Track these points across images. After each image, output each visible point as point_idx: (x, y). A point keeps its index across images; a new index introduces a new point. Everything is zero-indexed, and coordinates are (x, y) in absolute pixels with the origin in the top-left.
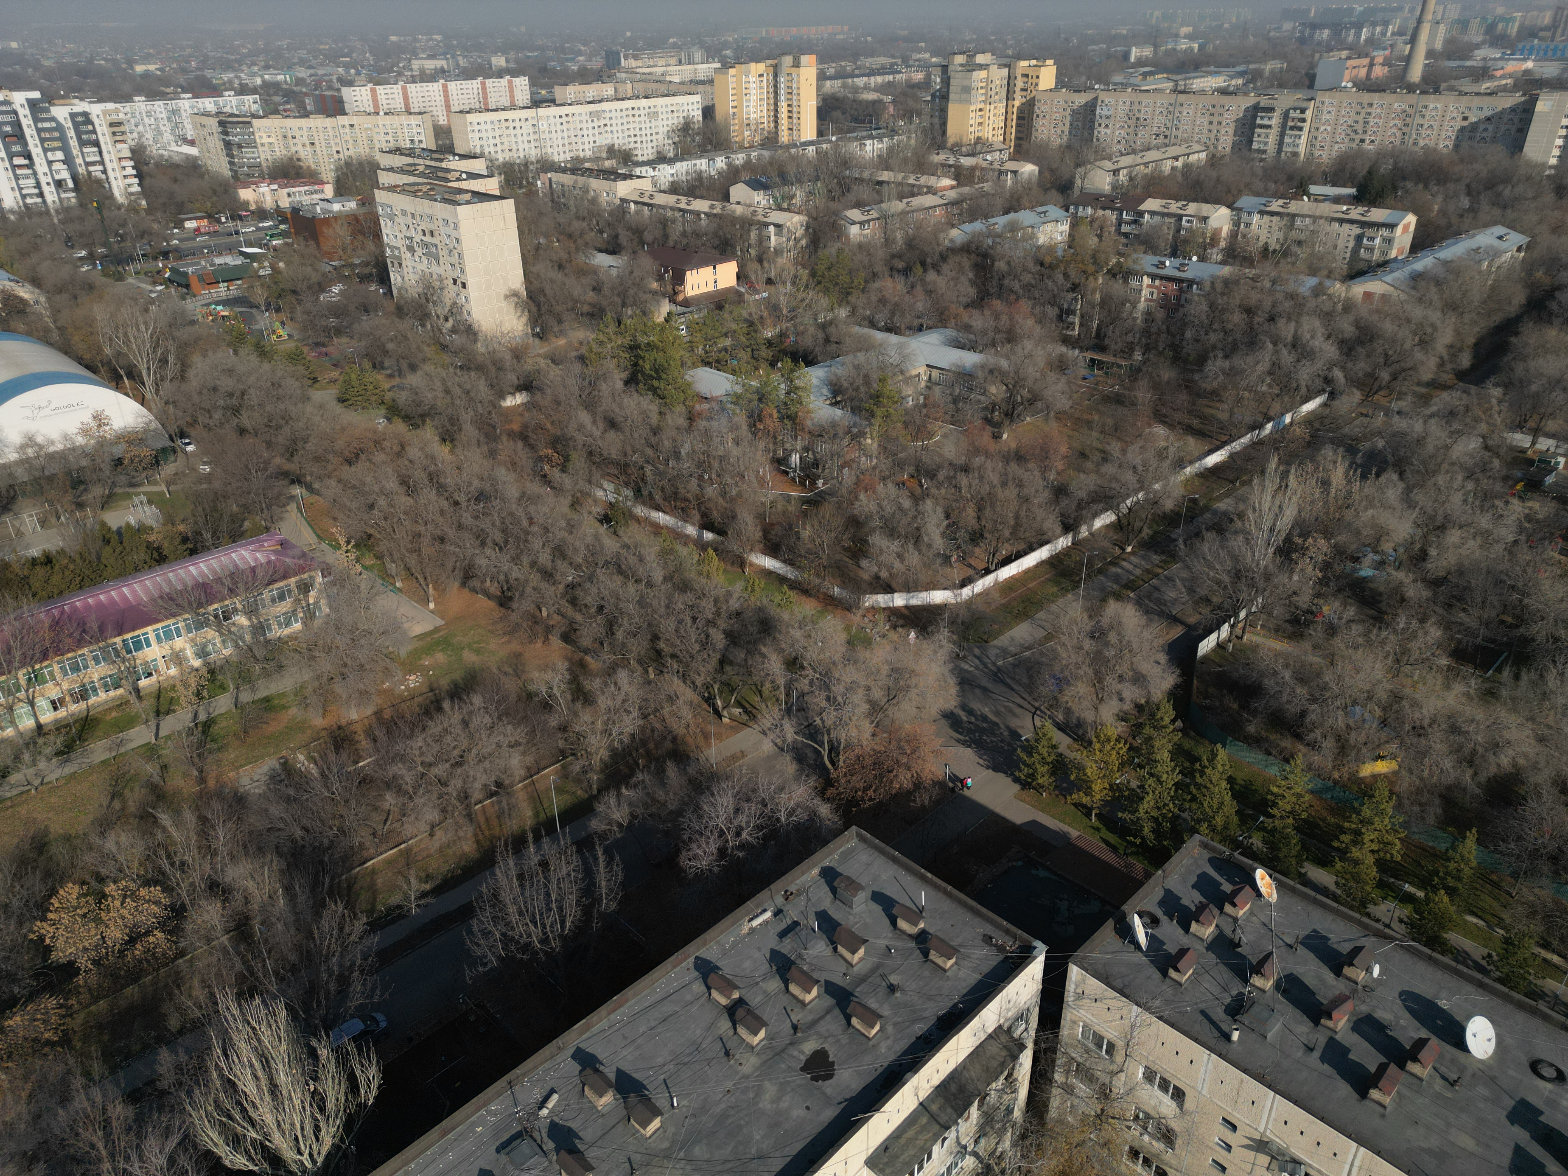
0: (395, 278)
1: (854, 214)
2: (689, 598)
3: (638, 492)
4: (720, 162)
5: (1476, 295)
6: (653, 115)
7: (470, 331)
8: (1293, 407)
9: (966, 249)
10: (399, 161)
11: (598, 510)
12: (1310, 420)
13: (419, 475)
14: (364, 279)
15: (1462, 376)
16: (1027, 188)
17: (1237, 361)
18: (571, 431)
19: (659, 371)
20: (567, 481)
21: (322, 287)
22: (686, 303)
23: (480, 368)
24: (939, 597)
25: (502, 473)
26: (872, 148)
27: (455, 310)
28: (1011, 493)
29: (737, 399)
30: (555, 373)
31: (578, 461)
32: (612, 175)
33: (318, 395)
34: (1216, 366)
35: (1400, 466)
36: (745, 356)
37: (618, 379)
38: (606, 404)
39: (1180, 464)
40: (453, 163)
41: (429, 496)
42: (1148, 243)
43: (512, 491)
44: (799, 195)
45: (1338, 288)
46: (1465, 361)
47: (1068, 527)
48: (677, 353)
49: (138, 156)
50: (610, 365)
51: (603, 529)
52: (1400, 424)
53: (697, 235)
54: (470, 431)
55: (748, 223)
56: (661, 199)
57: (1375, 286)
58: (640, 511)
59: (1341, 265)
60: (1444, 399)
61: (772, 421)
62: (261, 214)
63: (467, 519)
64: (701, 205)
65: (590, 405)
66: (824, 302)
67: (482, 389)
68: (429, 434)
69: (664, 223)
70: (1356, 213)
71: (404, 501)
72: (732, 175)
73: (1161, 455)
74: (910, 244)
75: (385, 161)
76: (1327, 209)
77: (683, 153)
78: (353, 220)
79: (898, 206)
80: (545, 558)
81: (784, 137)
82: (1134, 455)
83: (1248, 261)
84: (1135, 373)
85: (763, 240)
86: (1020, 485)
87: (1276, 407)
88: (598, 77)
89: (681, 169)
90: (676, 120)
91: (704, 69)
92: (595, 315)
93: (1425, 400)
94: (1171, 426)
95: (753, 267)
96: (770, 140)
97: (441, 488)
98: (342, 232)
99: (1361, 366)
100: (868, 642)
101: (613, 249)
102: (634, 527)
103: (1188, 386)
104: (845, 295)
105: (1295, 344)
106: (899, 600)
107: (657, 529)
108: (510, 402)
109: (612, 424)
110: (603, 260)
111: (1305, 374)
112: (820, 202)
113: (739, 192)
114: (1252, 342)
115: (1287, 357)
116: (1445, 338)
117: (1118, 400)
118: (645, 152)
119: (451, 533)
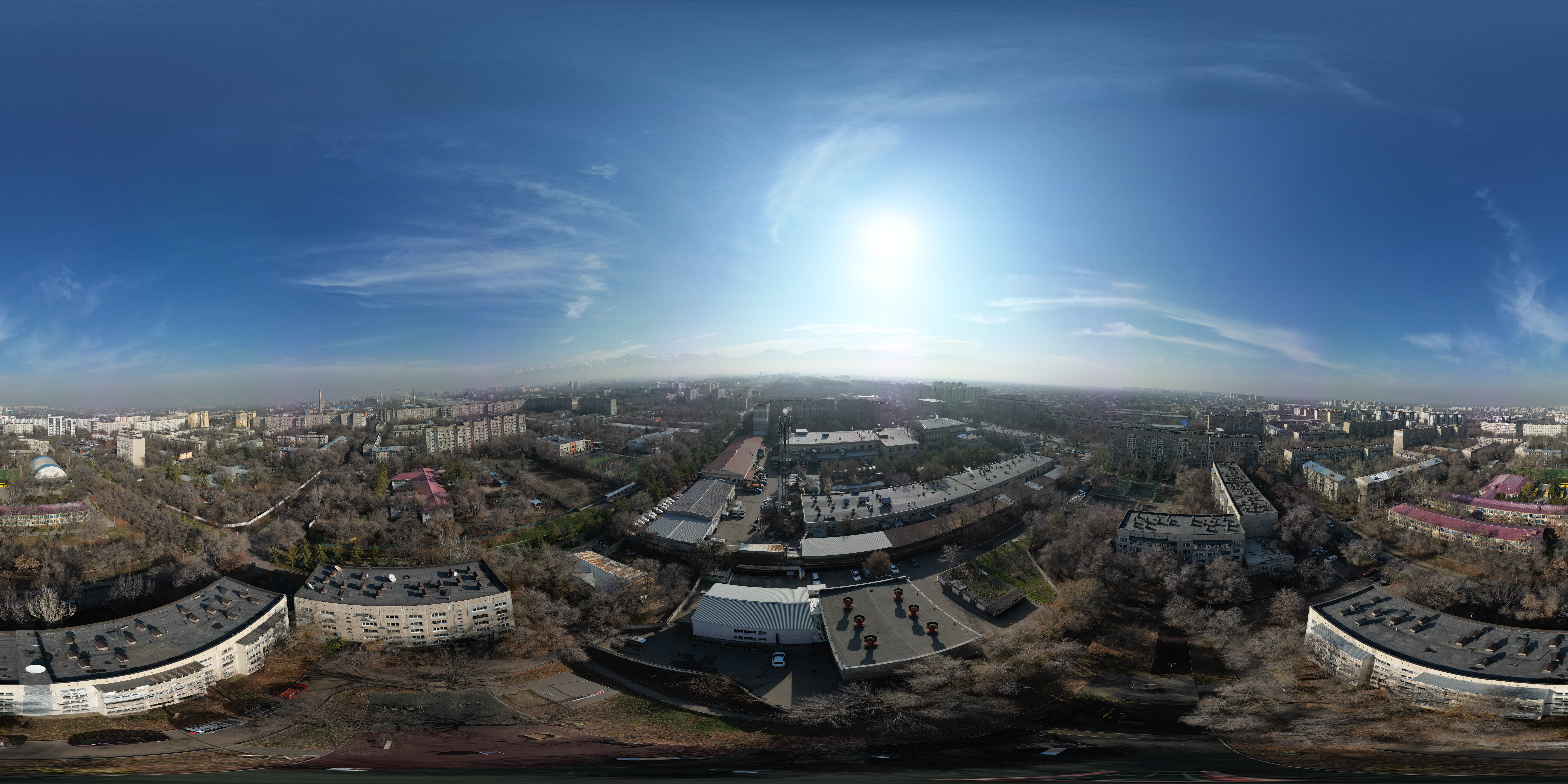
0: (118, 453)
1: (217, 441)
2: (178, 526)
3: (167, 502)
4: (189, 431)
5: (342, 448)
6: (175, 422)
7: (132, 465)
8: (316, 474)
9: (242, 448)
10: (123, 431)
11: (157, 505)
12: (320, 476)
13: (116, 494)
14: (112, 453)
15: (344, 463)
16: (254, 435)
17: (303, 466)
18: (152, 487)
19: (173, 475)
20: (150, 498)
21: (103, 454)
22: (180, 461)
23: (133, 473)
24: (243, 524)
25: (135, 495)
26: (220, 428)
27: (130, 460)
28: (258, 499)
29: (191, 482)
30: (150, 475)
31: (153, 494)
32: (166, 434)
33: (98, 475)
34: (299, 467)
35: (338, 481)
36: (193, 472)
37: (164, 477)
38: (161, 482)
39: (296, 488)
40: (133, 431)
41: (118, 498)
42: (280, 445)
43: (137, 500)
44: (205, 438)
45: (318, 450)
46: (343, 460)
47: (273, 506)
48: (178, 472)
49: (77, 428)
50: (162, 473)
51: (158, 509)
52: (336, 474)
53: (183, 446)
54: (129, 486)
55: (194, 443)
56: (175, 439)
57: (324, 449)
58: (167, 506)
59: (317, 446)
60: (342, 468)
61: (200, 486)
62: (95, 439)
63: (126, 504)
64: (184, 440)
65: (157, 482)
66: (211, 460)
67: (133, 477)
68: (120, 485)
69: (176, 443)
70: (317, 436)
71: (112, 499)
72: (191, 434)
73: (291, 487)
74: (230, 448)
75: (120, 430)
76: (312, 436)
77: (181, 429)
78: (112, 441)
79: (227, 439)
80: (143, 515)
81: (202, 426)
82: (285, 488)
83: (300, 446)
84: (282, 471)
85: (197, 447)
86: (260, 497)
87: (312, 474)
88: (164, 415)
89: (180, 433)
90: (180, 423)
91: (186, 414)
92: (160, 463)
93: (339, 468)
94: (292, 481)
95: (195, 453)
96: (199, 427)
97: (121, 497)
98: (110, 443)
99: (326, 464)
100: (226, 535)
101: (164, 449)
102: (165, 509)
103: (294, 472)
104: (216, 459)
105: (313, 461)
106: (233, 525)
107: (171, 510)
108: (139, 480)
109: (162, 486)
110: (162, 452)
111: (316, 467)
112: (210, 439)
113: (192, 437)
114: (305, 462)
115: (312, 464)
116: (339, 457)
117: (279, 477)
118: (173, 429)
119: (121, 507)
